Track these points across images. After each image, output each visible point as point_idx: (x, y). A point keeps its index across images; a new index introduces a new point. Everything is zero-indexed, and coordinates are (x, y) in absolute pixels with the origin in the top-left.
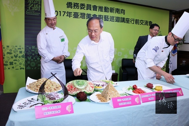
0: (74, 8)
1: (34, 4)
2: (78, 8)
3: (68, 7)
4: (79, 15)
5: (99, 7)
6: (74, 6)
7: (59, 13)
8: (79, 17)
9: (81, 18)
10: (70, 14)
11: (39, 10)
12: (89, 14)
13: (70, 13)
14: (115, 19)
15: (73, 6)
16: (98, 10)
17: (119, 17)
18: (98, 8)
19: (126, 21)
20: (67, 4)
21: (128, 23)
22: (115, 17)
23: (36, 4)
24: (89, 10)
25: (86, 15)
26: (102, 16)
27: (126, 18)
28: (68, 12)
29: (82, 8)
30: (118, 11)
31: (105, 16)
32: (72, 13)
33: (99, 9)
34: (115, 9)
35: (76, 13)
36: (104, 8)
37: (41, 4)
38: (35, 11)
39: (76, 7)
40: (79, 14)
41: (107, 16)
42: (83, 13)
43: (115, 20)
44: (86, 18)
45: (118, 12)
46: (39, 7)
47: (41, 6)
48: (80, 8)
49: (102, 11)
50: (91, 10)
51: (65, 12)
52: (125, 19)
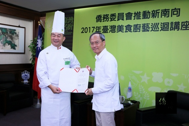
0: (103, 21)
1: (67, 24)
2: (107, 20)
3: (97, 21)
4: (108, 29)
5: (135, 13)
6: (104, 19)
7: (89, 29)
8: (109, 31)
9: (111, 32)
10: (99, 29)
11: (72, 29)
12: (120, 26)
13: (99, 27)
14: (159, 26)
15: (102, 19)
16: (133, 18)
17: (168, 23)
18: (133, 15)
19: (182, 26)
20: (96, 18)
21: (186, 29)
22: (160, 24)
23: (69, 23)
24: (121, 20)
25: (117, 28)
26: (139, 26)
27: (182, 23)
28: (97, 27)
29: (113, 19)
30: (165, 13)
31: (145, 24)
32: (101, 27)
33: (135, 17)
34: (160, 11)
35: (105, 26)
36: (142, 14)
37: (73, 23)
38: (68, 30)
39: (105, 20)
40: (109, 27)
41: (147, 24)
42: (113, 26)
43: (160, 29)
44: (116, 31)
45: (165, 15)
46: (72, 25)
47: (73, 25)
48: (110, 20)
49: (139, 18)
50: (123, 20)
51: (94, 27)
52: (180, 24)
